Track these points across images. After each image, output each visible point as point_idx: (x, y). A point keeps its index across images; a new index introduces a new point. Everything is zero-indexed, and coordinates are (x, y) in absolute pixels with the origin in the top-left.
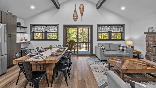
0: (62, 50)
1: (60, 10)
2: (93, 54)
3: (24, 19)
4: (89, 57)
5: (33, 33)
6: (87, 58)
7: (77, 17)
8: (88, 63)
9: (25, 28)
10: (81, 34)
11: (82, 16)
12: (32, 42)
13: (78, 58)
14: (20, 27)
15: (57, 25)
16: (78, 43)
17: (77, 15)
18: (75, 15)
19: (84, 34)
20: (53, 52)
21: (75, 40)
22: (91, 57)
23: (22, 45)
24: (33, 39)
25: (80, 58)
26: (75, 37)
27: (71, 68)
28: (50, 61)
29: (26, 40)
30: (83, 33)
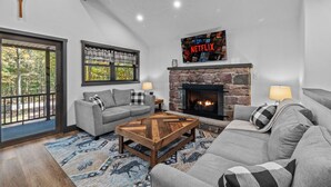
2: (68, 125)
6: (46, 144)
30: (21, 66)
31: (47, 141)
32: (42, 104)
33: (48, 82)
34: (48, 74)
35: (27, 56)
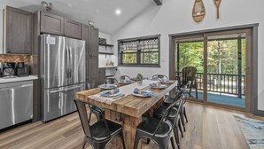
0: (163, 86)
1: (162, 6)
2: (259, 109)
3: (111, 34)
4: (242, 116)
5: (121, 54)
6: (235, 117)
7: (204, 11)
8: (240, 133)
9: (111, 46)
10: (215, 57)
11: (218, 7)
12: (119, 68)
13: (204, 111)
14: (106, 45)
15: (157, 38)
16: (205, 74)
17: (203, 7)
18: (199, 9)
19: (222, 57)
20: (140, 88)
21: (200, 69)
22: (249, 117)
23: (107, 71)
24: (121, 64)
25: (211, 111)
26: (199, 62)
27: (184, 133)
28: (125, 107)
29: (112, 64)
30: (221, 54)
31: (236, 115)
32: (234, 84)
33: (240, 65)
34: (240, 59)
35: (225, 45)
